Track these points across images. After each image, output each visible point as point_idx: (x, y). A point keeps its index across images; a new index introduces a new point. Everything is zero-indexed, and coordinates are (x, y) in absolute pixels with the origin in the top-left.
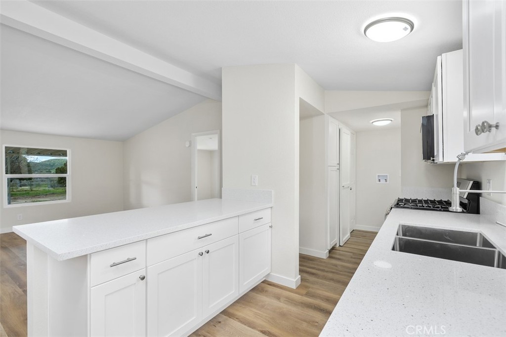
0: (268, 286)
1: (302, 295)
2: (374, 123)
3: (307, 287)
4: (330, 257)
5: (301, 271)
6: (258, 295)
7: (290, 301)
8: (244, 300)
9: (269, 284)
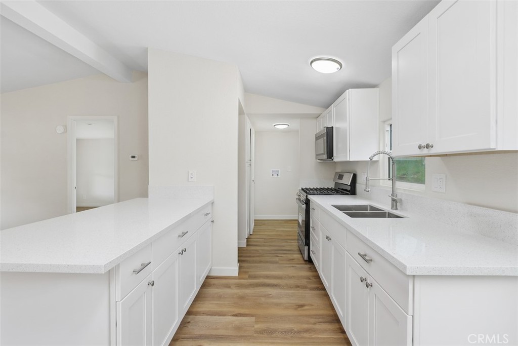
0: (212, 280)
1: (247, 279)
2: (276, 126)
3: (246, 272)
4: (248, 245)
5: (239, 261)
6: (208, 290)
7: (240, 286)
8: (198, 298)
9: (211, 278)
